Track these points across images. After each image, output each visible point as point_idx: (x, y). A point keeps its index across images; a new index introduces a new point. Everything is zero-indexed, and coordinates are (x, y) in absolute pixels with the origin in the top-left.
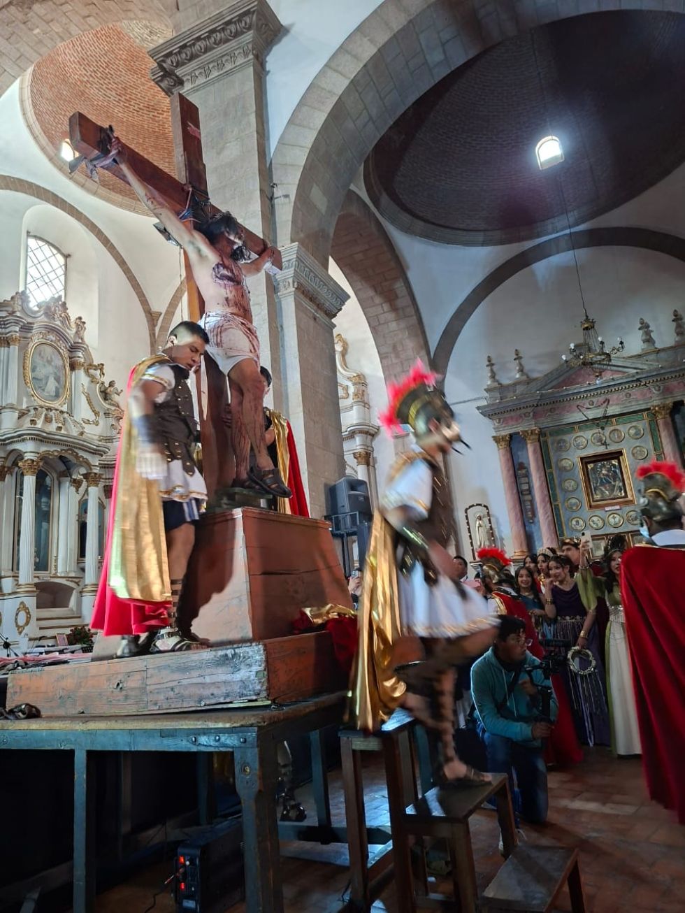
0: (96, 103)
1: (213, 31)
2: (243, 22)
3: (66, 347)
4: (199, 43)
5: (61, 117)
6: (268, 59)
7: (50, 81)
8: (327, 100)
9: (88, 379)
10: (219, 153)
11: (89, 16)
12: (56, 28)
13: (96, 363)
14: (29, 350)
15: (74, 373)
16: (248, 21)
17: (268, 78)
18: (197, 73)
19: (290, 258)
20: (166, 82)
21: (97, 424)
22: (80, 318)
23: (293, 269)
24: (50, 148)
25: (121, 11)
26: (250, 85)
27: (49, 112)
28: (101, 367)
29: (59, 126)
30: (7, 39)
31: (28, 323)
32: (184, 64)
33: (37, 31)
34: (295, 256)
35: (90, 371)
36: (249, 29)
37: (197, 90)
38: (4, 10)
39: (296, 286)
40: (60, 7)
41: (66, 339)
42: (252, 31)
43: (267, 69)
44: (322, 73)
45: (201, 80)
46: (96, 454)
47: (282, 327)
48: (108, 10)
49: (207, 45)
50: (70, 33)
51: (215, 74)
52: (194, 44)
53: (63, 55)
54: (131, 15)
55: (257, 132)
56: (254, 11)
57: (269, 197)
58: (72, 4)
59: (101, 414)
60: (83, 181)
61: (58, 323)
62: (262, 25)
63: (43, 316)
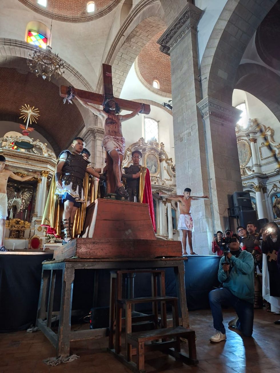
0: (163, 63)
1: (176, 25)
2: (185, 16)
3: (158, 154)
4: (172, 32)
5: (152, 73)
6: (198, 26)
7: (147, 62)
8: (220, 33)
9: (167, 164)
10: (181, 71)
11: (148, 36)
12: (140, 44)
13: (169, 158)
14: (145, 157)
15: (161, 163)
16: (187, 15)
17: (198, 34)
18: (173, 42)
19: (206, 103)
20: (165, 50)
21: (171, 180)
22: (162, 143)
23: (208, 107)
24: (148, 85)
25: (157, 29)
26: (190, 39)
27: (148, 73)
28: (171, 159)
29: (152, 76)
30: (126, 54)
31: (144, 148)
32: (169, 41)
33: (134, 47)
34: (208, 101)
35: (167, 161)
36: (188, 18)
37: (174, 49)
38: (123, 45)
39: (210, 114)
40: (139, 37)
41: (157, 151)
42: (189, 19)
43: (198, 30)
44: (217, 23)
45: (175, 44)
46: (169, 191)
47: (205, 131)
48: (153, 31)
49: (175, 31)
50: (144, 44)
51: (179, 40)
52: (170, 33)
53: (150, 51)
54: (161, 29)
55: (193, 57)
56: (189, 11)
57: (199, 80)
58: (142, 34)
59: (172, 176)
60: (161, 93)
61: (155, 146)
62: (193, 15)
63: (149, 145)
